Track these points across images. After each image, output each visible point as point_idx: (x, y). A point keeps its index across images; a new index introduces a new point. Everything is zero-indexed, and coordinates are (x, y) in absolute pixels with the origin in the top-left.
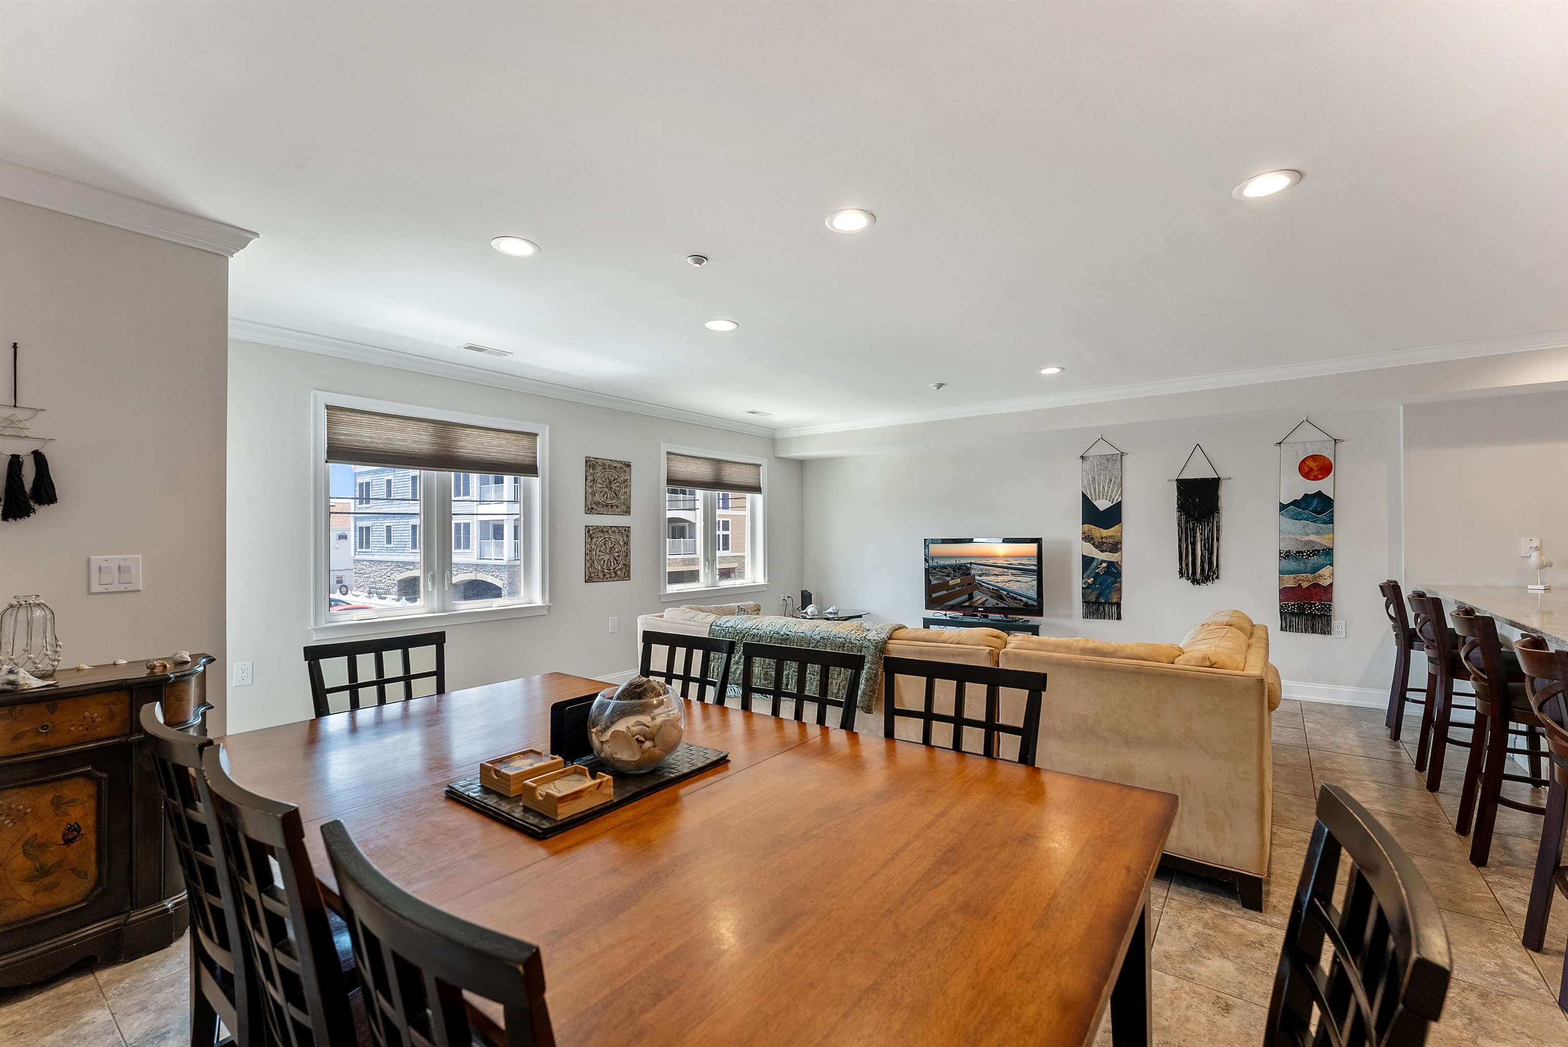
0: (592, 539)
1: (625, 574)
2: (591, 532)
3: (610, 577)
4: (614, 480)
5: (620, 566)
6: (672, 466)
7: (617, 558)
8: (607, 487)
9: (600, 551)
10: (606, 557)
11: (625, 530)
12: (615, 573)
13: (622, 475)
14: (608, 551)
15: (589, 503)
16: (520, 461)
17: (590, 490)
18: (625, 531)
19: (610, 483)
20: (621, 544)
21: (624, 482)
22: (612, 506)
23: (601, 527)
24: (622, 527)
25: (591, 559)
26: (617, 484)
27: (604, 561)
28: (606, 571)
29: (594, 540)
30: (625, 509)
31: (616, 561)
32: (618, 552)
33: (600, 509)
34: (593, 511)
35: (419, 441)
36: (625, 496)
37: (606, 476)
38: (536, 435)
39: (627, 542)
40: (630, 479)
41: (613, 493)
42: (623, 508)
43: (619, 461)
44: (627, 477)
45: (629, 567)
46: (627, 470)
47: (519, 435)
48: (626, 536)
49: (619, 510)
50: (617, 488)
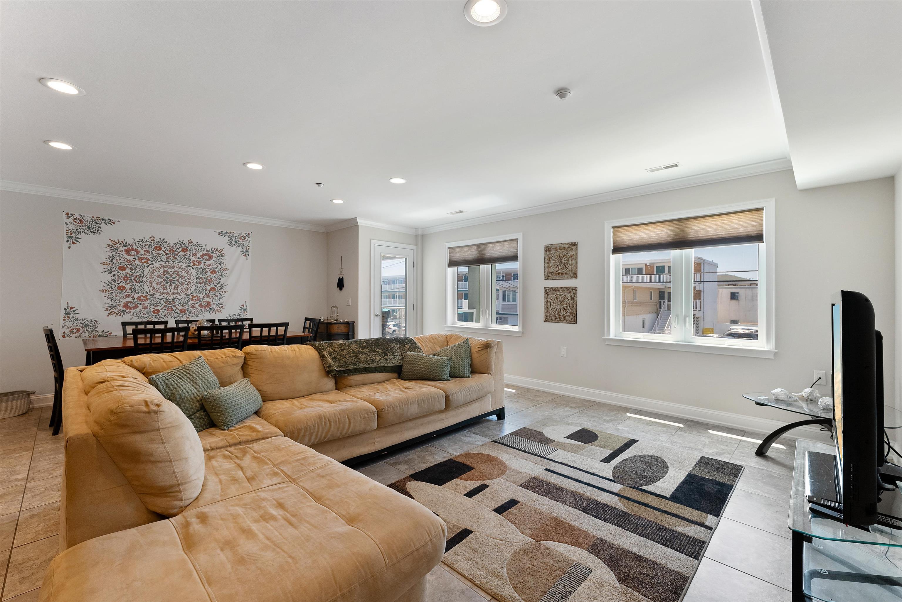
0: (548, 295)
1: (571, 319)
2: (548, 291)
3: (560, 320)
4: (564, 256)
5: (568, 314)
6: (618, 237)
7: (565, 308)
8: (559, 262)
9: (553, 303)
10: (558, 308)
11: (573, 290)
12: (564, 318)
13: (570, 252)
14: (559, 303)
15: (546, 273)
16: (509, 255)
17: (547, 265)
18: (575, 289)
19: (561, 259)
20: (569, 298)
21: (571, 257)
22: (562, 274)
23: (554, 288)
24: (570, 287)
25: (547, 308)
26: (566, 259)
27: (556, 309)
28: (557, 316)
29: (549, 296)
30: (572, 275)
31: (565, 310)
32: (567, 304)
33: (554, 276)
34: (549, 278)
35: (472, 254)
36: (573, 266)
37: (558, 255)
38: (517, 239)
39: (574, 298)
40: (577, 254)
41: (563, 265)
42: (571, 274)
43: (568, 243)
44: (574, 253)
45: (576, 315)
46: (574, 248)
47: (509, 242)
48: (574, 293)
49: (568, 276)
50: (567, 262)
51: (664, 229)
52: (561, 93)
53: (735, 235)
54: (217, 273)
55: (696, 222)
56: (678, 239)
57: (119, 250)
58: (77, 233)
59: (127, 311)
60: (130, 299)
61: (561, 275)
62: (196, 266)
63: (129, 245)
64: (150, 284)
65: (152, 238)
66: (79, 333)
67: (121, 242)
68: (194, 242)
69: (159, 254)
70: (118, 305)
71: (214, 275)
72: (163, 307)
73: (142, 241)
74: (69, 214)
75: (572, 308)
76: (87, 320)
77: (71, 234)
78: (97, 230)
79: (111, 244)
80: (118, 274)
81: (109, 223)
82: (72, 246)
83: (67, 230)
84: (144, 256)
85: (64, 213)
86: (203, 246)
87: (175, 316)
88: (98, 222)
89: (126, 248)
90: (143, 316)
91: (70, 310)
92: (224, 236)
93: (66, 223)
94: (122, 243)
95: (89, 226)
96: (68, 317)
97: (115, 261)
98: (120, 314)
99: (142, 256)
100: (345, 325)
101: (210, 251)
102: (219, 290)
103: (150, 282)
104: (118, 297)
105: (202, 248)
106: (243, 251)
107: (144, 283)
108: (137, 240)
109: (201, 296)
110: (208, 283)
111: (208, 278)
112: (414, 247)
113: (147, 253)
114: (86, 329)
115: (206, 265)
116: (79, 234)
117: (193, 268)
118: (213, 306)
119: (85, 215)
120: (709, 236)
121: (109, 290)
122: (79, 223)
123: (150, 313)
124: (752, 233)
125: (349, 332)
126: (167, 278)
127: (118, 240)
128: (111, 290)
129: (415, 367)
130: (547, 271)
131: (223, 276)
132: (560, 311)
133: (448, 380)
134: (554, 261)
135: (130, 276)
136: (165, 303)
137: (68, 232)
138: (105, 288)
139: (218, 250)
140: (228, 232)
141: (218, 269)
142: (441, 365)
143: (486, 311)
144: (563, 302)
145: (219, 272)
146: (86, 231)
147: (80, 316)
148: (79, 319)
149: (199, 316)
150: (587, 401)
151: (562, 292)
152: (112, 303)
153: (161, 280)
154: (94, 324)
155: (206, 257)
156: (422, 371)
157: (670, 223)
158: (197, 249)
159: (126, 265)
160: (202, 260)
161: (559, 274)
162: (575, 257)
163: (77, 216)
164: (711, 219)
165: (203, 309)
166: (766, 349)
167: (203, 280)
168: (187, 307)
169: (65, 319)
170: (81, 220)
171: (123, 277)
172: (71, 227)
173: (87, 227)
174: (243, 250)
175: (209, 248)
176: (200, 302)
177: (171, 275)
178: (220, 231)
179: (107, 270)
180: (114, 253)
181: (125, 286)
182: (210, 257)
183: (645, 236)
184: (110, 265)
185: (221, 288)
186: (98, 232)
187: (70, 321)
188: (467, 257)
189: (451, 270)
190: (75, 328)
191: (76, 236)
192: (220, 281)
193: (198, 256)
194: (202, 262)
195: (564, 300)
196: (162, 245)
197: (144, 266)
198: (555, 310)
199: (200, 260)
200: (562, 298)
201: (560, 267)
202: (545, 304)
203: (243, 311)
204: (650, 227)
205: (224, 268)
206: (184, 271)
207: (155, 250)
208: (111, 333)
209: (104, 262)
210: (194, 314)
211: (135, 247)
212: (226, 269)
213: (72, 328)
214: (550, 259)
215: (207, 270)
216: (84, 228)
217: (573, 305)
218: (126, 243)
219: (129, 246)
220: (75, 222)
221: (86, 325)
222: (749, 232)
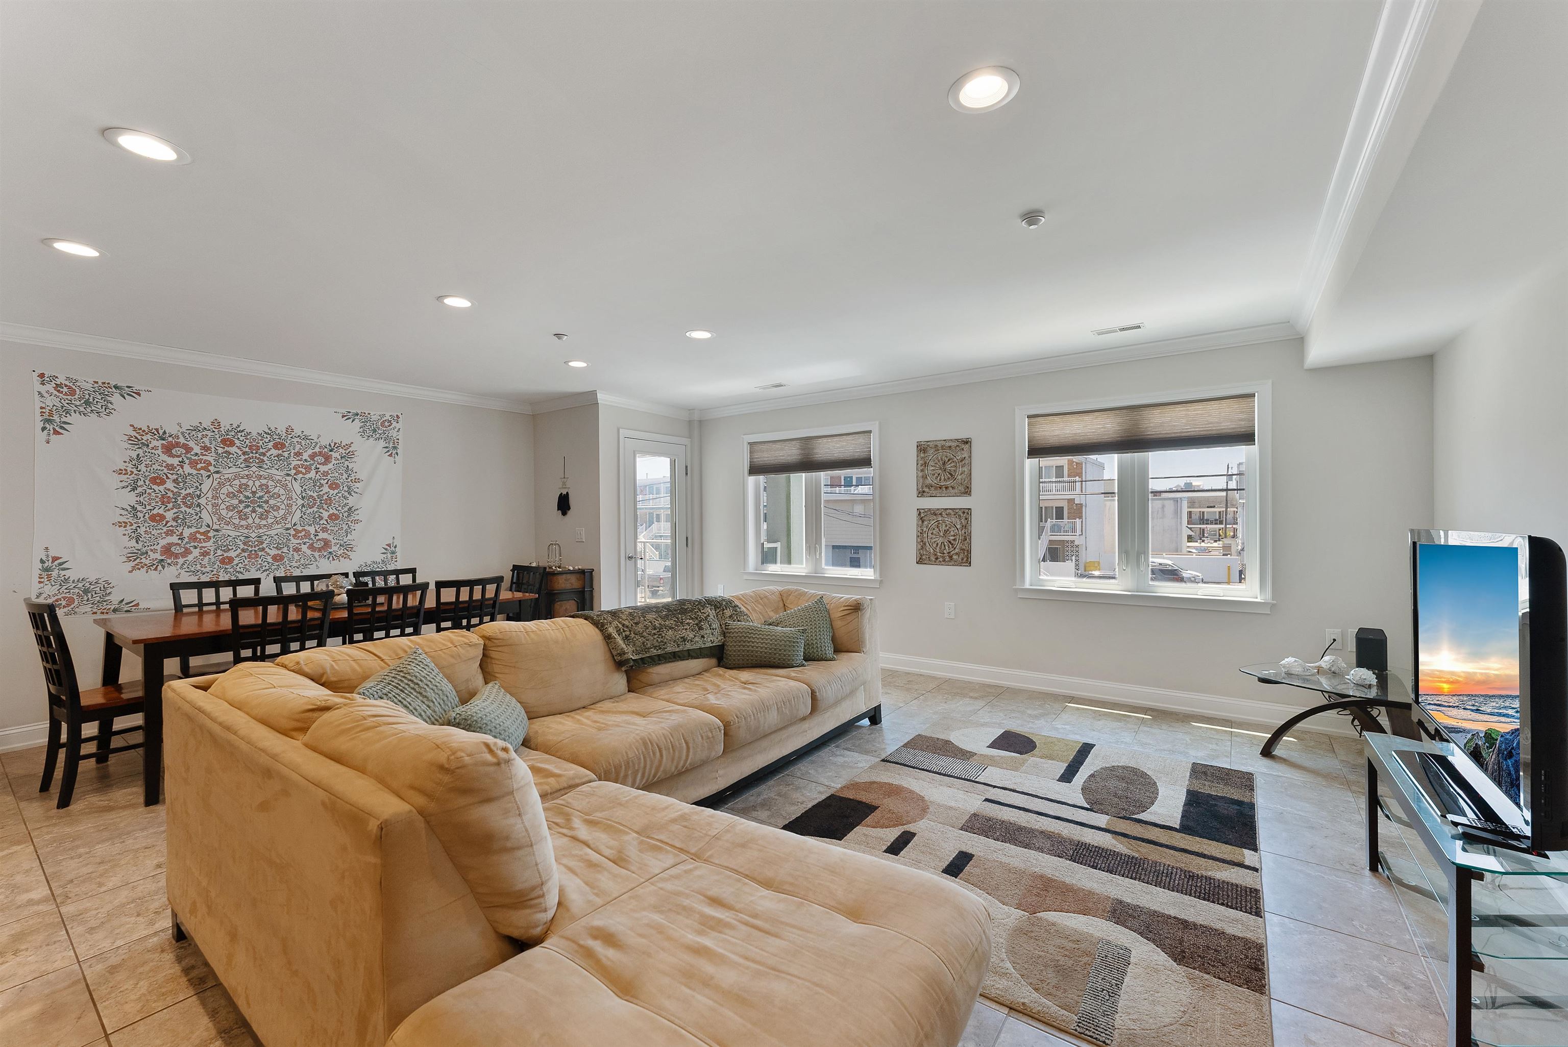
0: (923, 522)
1: (962, 559)
2: (923, 515)
3: (944, 561)
4: (949, 460)
5: (957, 550)
6: (1037, 432)
7: (952, 542)
8: (941, 469)
9: (932, 534)
10: (940, 540)
11: (964, 513)
12: (951, 557)
13: (959, 453)
14: (942, 534)
15: (920, 486)
16: (856, 457)
17: (920, 474)
18: (966, 513)
19: (944, 464)
20: (958, 527)
21: (961, 461)
22: (947, 488)
23: (933, 509)
24: (960, 509)
25: (922, 541)
26: (952, 464)
27: (937, 544)
28: (939, 554)
29: (926, 523)
31: (952, 544)
32: (954, 536)
33: (933, 491)
34: (925, 494)
35: (791, 454)
36: (964, 476)
37: (939, 458)
38: (870, 432)
39: (967, 525)
40: (970, 457)
41: (947, 474)
42: (962, 489)
43: (956, 440)
44: (966, 455)
45: (969, 552)
46: (966, 447)
47: (857, 435)
48: (966, 519)
49: (956, 491)
50: (954, 469)
51: (1108, 421)
52: (1031, 217)
53: (1214, 432)
54: (341, 488)
55: (1157, 411)
56: (1129, 436)
57: (151, 446)
58: (64, 413)
59: (169, 561)
60: (174, 539)
61: (944, 489)
62: (301, 476)
63: (170, 436)
64: (214, 510)
65: (216, 424)
66: (72, 606)
67: (154, 430)
68: (297, 432)
69: (230, 454)
70: (152, 550)
71: (336, 491)
72: (240, 552)
73: (196, 429)
74: (46, 376)
75: (964, 541)
76: (88, 580)
77: (51, 414)
78: (104, 407)
79: (134, 434)
80: (148, 491)
81: (128, 394)
82: (54, 437)
83: (42, 408)
84: (201, 457)
85: (35, 375)
86: (314, 437)
87: (264, 568)
88: (106, 393)
89: (164, 442)
90: (202, 569)
91: (53, 562)
92: (352, 419)
93: (39, 393)
94: (156, 433)
95: (89, 399)
96: (49, 577)
97: (142, 467)
98: (155, 566)
99: (196, 458)
100: (578, 576)
101: (328, 446)
102: (344, 518)
103: (213, 506)
104: (150, 536)
105: (313, 441)
106: (387, 447)
107: (202, 507)
108: (186, 426)
109: (312, 530)
110: (325, 507)
111: (325, 497)
112: (686, 441)
113: (206, 451)
114: (86, 598)
115: (319, 473)
116: (68, 415)
117: (295, 479)
118: (334, 548)
119: (79, 378)
120: (1177, 433)
121: (133, 522)
122: (66, 394)
123: (214, 563)
124: (1239, 430)
125: (584, 588)
126: (248, 498)
127: (148, 426)
128: (135, 523)
129: (748, 647)
130: (921, 484)
131: (353, 492)
132: (943, 546)
133: (803, 665)
134: (933, 468)
135: (173, 495)
136: (244, 544)
137: (44, 410)
138: (122, 519)
139: (342, 445)
140: (359, 412)
141: (341, 481)
142: (791, 642)
143: (815, 547)
144: (948, 532)
145: (345, 485)
146: (82, 409)
147: (73, 575)
148: (72, 579)
149: (308, 566)
150: (990, 686)
151: (946, 516)
152: (139, 546)
153: (235, 502)
154: (102, 589)
155: (320, 459)
156: (761, 652)
157: (1117, 412)
158: (303, 444)
159: (166, 475)
160: (313, 465)
161: (940, 488)
162: (967, 462)
163: (61, 380)
164: (1179, 408)
165: (317, 554)
166: (1258, 600)
167: (314, 500)
168: (285, 550)
169: (42, 580)
170: (70, 388)
171: (160, 496)
172: (50, 401)
173: (82, 401)
174: (387, 445)
175: (324, 441)
176: (311, 542)
177: (254, 493)
178: (344, 411)
179: (127, 484)
180: (140, 452)
181: (164, 514)
182: (327, 459)
183: (1078, 431)
184: (133, 475)
185: (349, 515)
186: (107, 411)
187: (53, 584)
188: (782, 459)
189: (752, 479)
190: (64, 598)
191: (62, 420)
192: (347, 501)
193: (305, 456)
194: (313, 467)
195: (950, 530)
196: (236, 437)
197: (202, 476)
198: (935, 545)
199: (308, 464)
200: (946, 526)
201: (943, 478)
202: (918, 536)
203: (389, 556)
204: (1087, 418)
205: (353, 478)
206: (278, 485)
207: (222, 446)
208: (137, 605)
209: (120, 470)
210: (299, 563)
211: (182, 440)
212: (357, 480)
213: (56, 597)
214: (925, 464)
215: (322, 481)
216: (78, 403)
217: (965, 536)
218: (165, 433)
219: (170, 439)
220: (58, 391)
221: (86, 591)
222: (1233, 428)
